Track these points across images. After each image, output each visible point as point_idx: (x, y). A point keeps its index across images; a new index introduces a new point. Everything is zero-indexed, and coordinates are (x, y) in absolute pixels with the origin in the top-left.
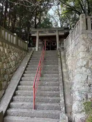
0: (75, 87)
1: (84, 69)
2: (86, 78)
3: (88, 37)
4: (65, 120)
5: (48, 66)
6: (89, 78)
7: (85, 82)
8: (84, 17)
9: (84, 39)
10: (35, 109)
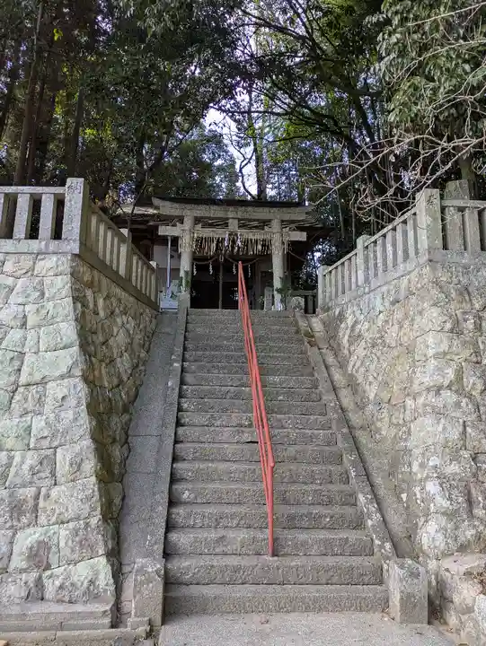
0: (422, 466)
1: (449, 397)
2: (461, 429)
3: (451, 278)
4: (416, 581)
5: (277, 379)
6: (469, 430)
7: (459, 446)
8: (437, 201)
9: (437, 283)
10: (274, 555)
